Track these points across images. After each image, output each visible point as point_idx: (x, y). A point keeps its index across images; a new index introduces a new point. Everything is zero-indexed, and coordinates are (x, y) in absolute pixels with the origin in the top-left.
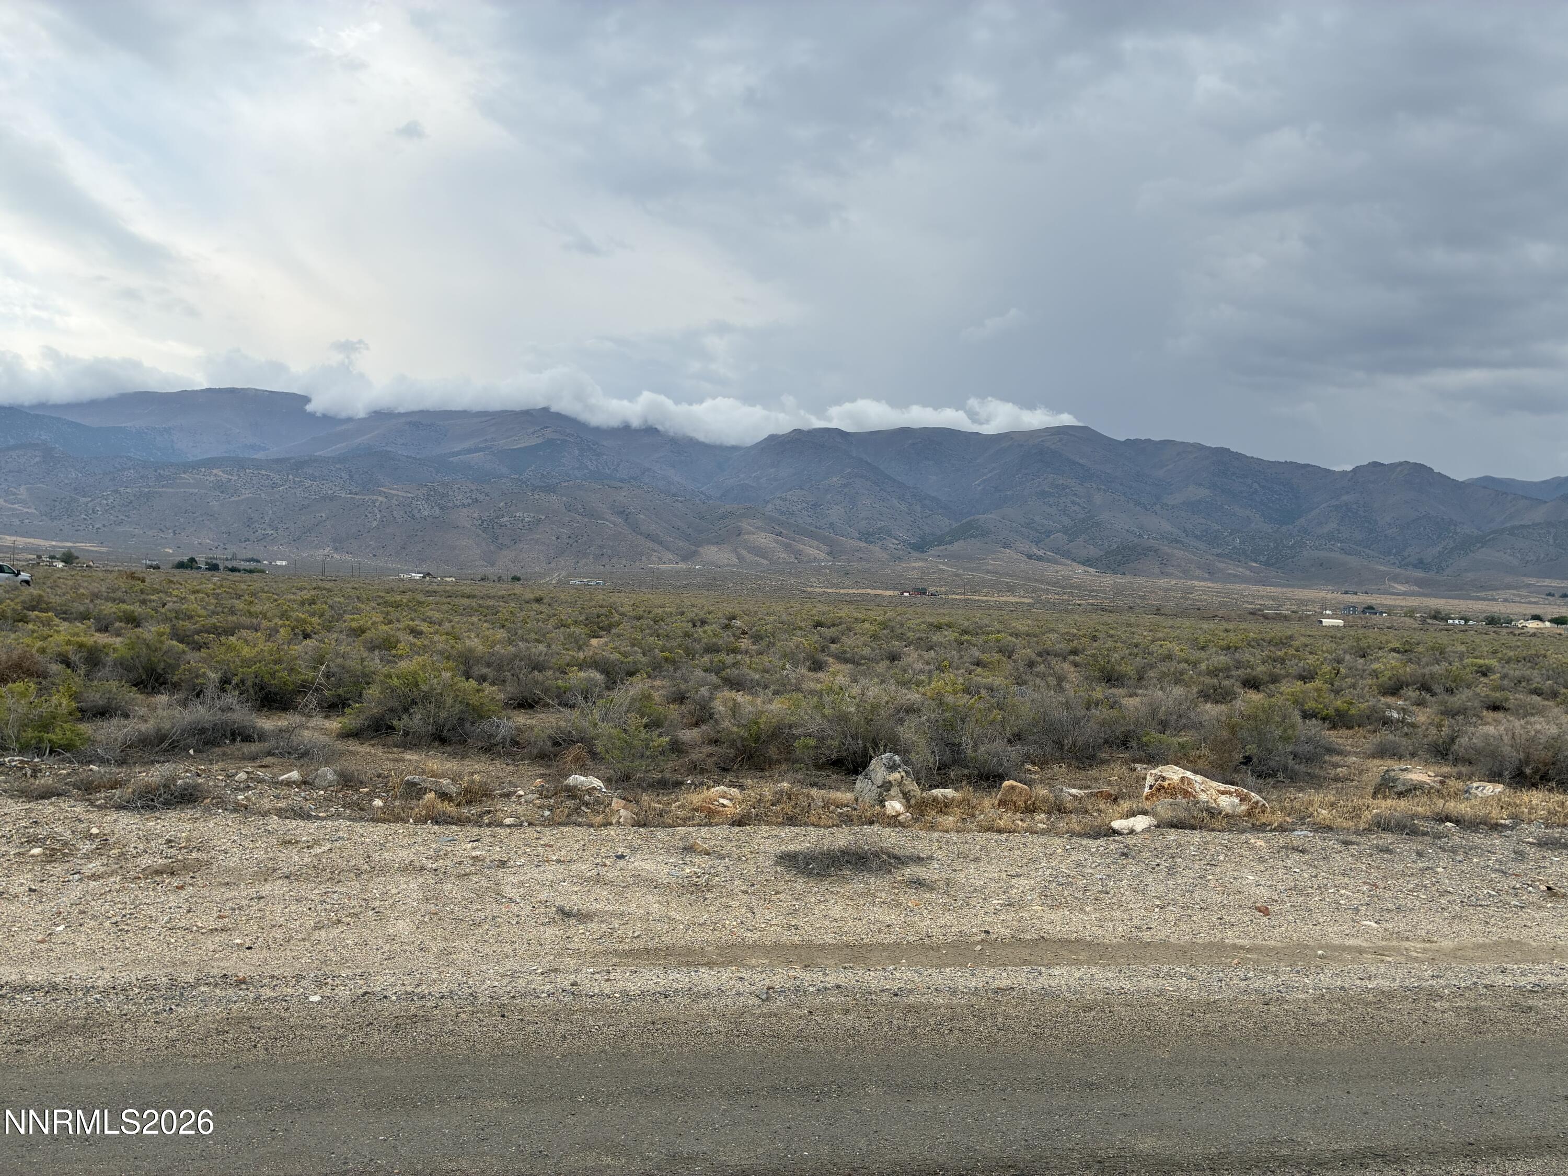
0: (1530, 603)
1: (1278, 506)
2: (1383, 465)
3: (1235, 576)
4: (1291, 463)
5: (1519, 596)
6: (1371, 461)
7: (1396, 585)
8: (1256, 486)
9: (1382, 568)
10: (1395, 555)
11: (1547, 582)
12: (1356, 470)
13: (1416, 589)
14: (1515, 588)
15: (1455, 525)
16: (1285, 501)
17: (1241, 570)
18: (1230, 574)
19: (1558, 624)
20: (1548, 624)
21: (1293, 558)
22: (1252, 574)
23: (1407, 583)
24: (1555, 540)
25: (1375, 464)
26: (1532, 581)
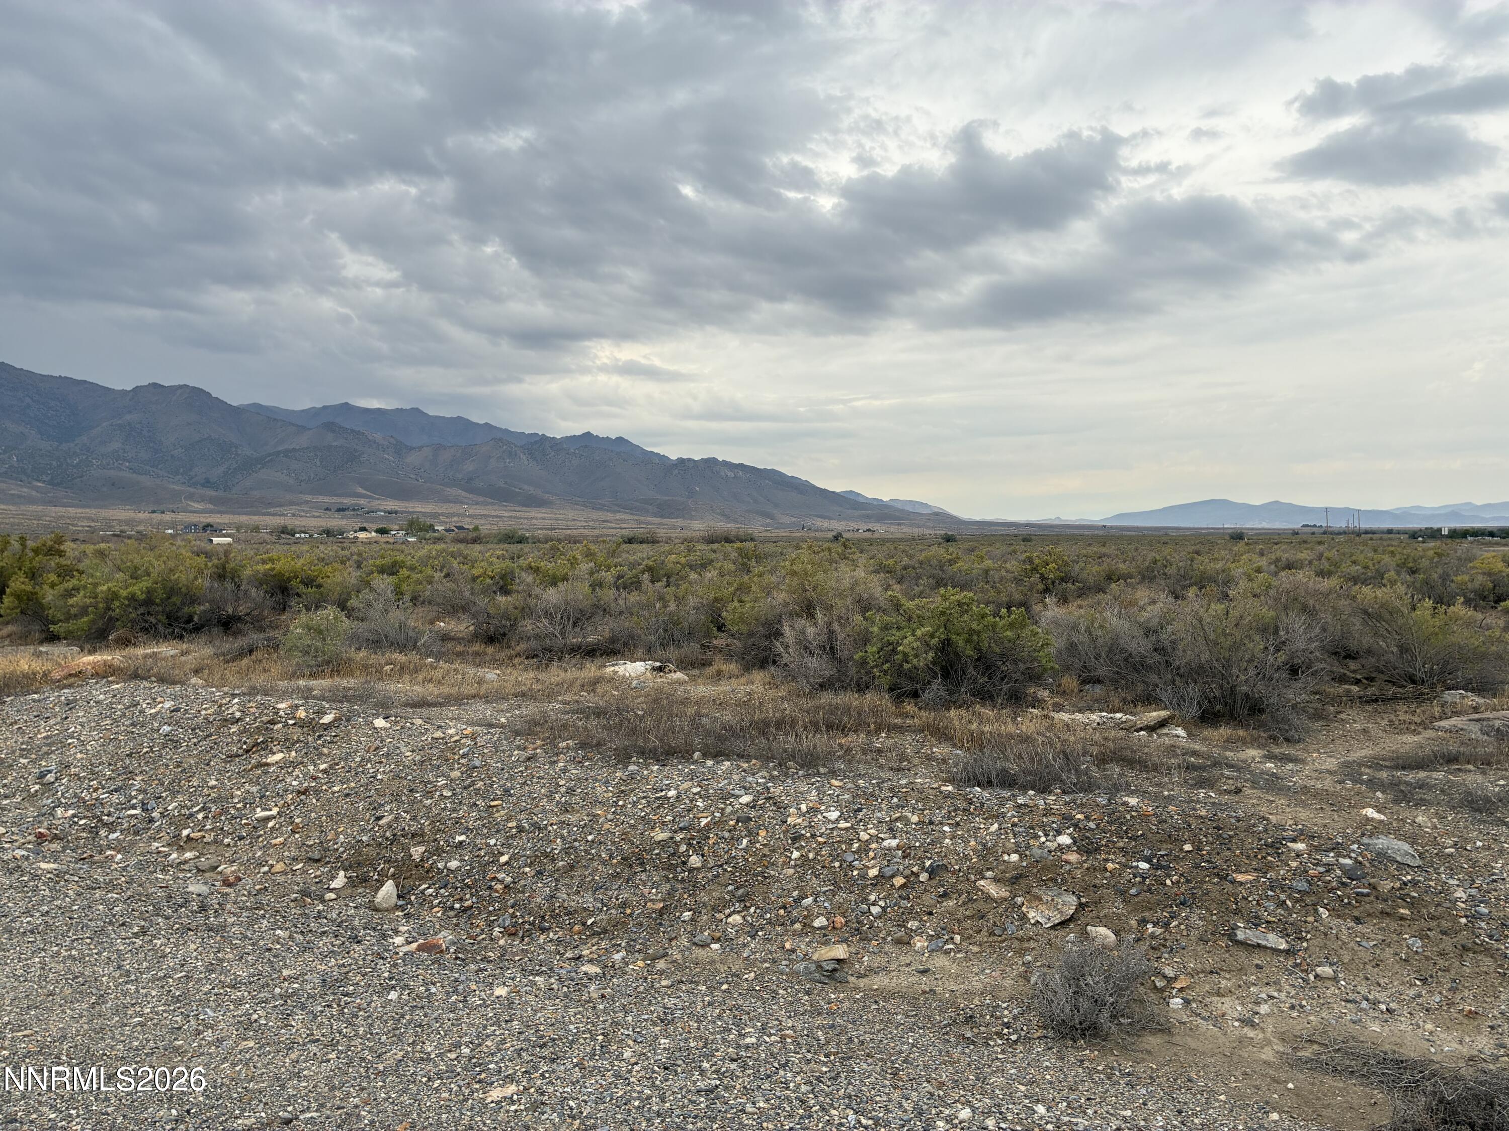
0: (314, 517)
1: (55, 423)
2: (163, 386)
3: (20, 497)
4: (66, 377)
5: (303, 511)
6: (151, 382)
7: (192, 504)
8: (28, 400)
9: (177, 488)
10: (182, 474)
11: (320, 499)
12: (136, 389)
13: (211, 506)
14: (298, 504)
15: (236, 447)
16: (63, 418)
17: (25, 490)
18: (13, 495)
19: (382, 534)
20: (373, 534)
21: (82, 477)
22: (39, 495)
23: (203, 501)
24: (321, 462)
25: (155, 385)
26: (308, 498)
